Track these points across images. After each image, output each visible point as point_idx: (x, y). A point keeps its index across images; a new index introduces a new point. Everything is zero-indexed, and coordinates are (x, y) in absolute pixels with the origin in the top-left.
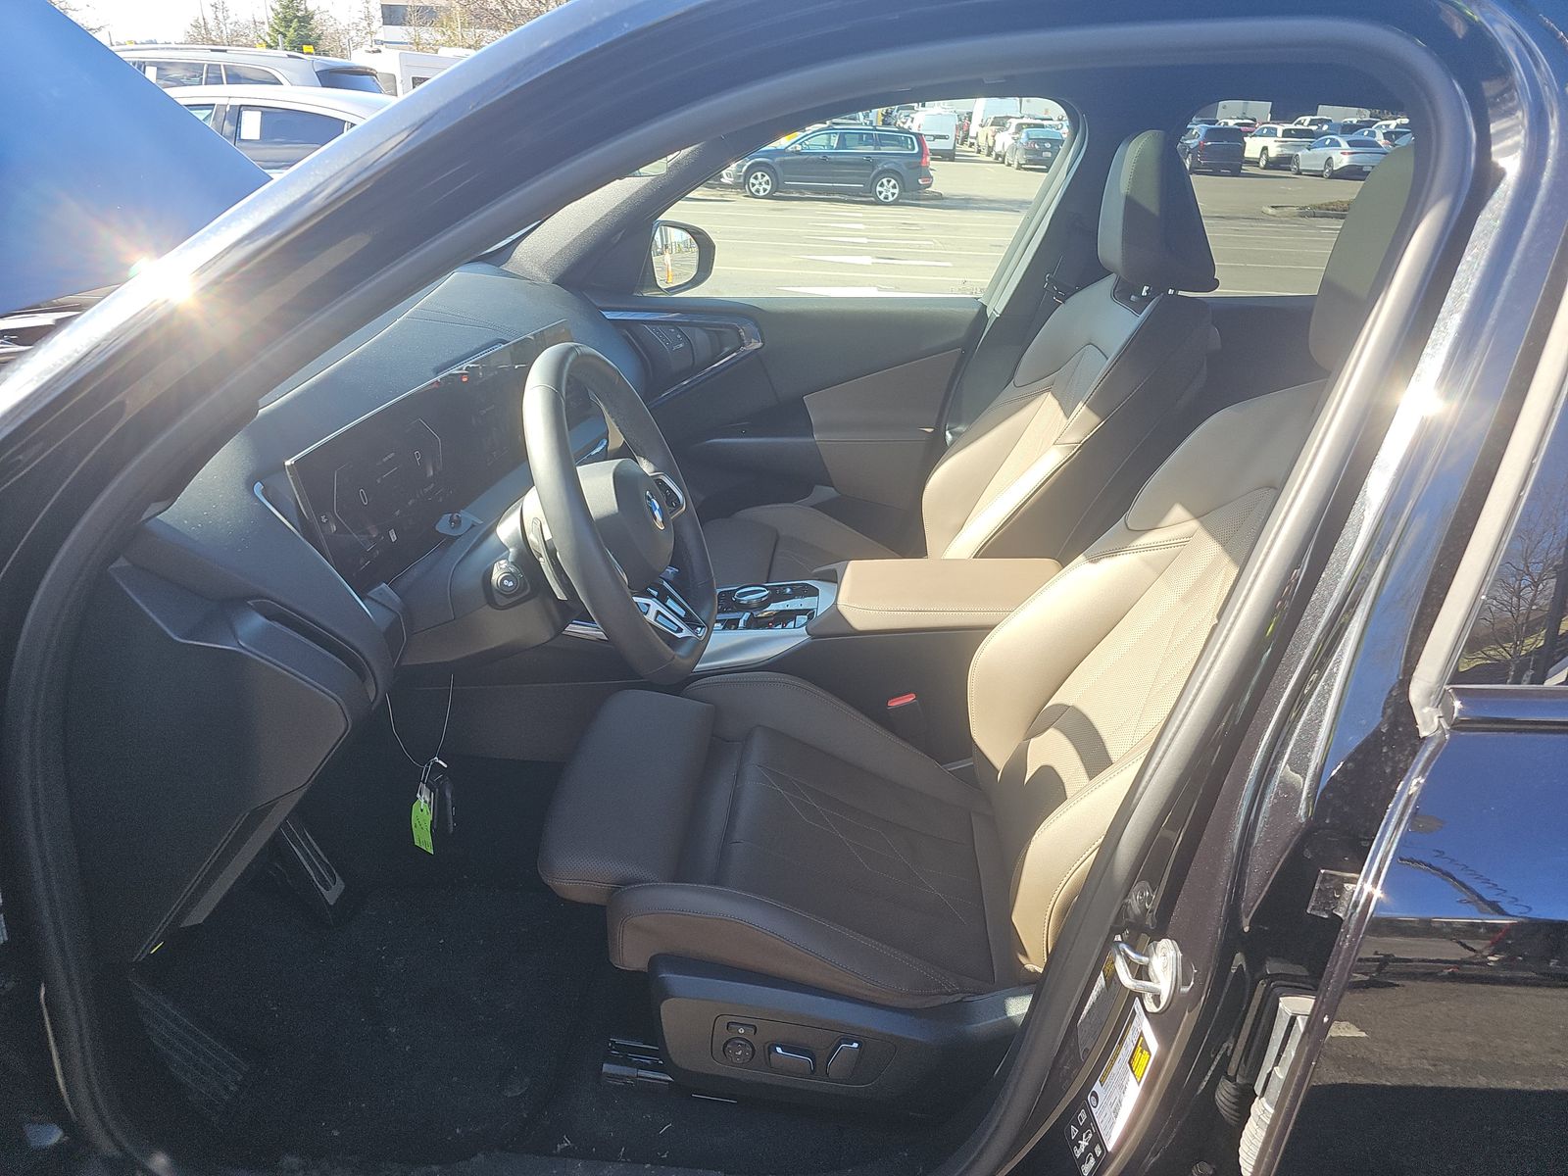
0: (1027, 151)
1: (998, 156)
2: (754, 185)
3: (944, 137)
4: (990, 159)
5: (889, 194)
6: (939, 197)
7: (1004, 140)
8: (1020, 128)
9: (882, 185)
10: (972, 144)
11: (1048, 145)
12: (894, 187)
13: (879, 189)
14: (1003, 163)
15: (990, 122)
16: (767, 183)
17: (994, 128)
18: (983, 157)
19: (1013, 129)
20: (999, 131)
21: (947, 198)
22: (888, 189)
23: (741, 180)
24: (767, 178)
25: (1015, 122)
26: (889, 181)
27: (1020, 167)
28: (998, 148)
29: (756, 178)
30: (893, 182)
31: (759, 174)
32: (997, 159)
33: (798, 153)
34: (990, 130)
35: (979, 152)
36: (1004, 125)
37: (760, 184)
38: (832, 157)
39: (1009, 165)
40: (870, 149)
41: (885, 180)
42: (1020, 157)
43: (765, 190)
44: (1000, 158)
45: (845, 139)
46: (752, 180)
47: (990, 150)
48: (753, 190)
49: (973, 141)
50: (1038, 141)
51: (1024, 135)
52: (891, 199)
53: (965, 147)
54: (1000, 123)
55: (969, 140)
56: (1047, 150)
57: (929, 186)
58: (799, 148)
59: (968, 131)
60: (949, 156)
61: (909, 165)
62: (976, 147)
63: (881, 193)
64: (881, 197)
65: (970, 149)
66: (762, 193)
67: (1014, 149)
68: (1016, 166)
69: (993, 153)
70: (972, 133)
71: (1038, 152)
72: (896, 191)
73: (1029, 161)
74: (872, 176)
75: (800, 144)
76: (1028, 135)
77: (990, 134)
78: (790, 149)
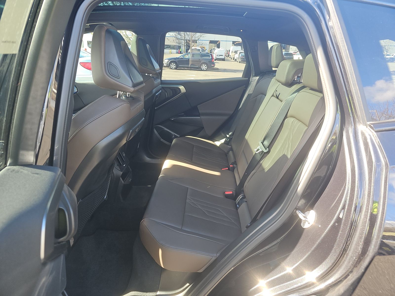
1: (235, 60)
2: (171, 66)
3: (222, 55)
4: (234, 60)
5: (205, 68)
6: (218, 69)
7: (236, 56)
9: (203, 66)
10: (230, 57)
12: (206, 66)
13: (202, 67)
14: (236, 61)
15: (234, 52)
16: (175, 66)
17: (235, 53)
18: (232, 60)
19: (238, 53)
21: (220, 69)
22: (204, 67)
23: (168, 65)
24: (175, 64)
25: (239, 52)
26: (204, 65)
27: (240, 62)
28: (235, 58)
29: (172, 64)
30: (205, 65)
31: (173, 63)
33: (182, 58)
34: (234, 54)
35: (231, 59)
37: (173, 66)
39: (238, 62)
41: (203, 65)
42: (240, 60)
43: (174, 67)
46: (171, 65)
47: (234, 58)
48: (171, 67)
49: (230, 56)
51: (240, 55)
52: (205, 69)
53: (229, 58)
54: (236, 52)
57: (214, 66)
58: (182, 57)
59: (229, 54)
60: (223, 60)
61: (209, 62)
63: (202, 68)
64: (203, 69)
65: (230, 58)
66: (173, 68)
67: (238, 58)
68: (239, 62)
69: (235, 59)
70: (230, 55)
71: (244, 59)
72: (206, 67)
73: (242, 61)
74: (200, 64)
76: (241, 55)
77: (234, 55)
78: (180, 57)
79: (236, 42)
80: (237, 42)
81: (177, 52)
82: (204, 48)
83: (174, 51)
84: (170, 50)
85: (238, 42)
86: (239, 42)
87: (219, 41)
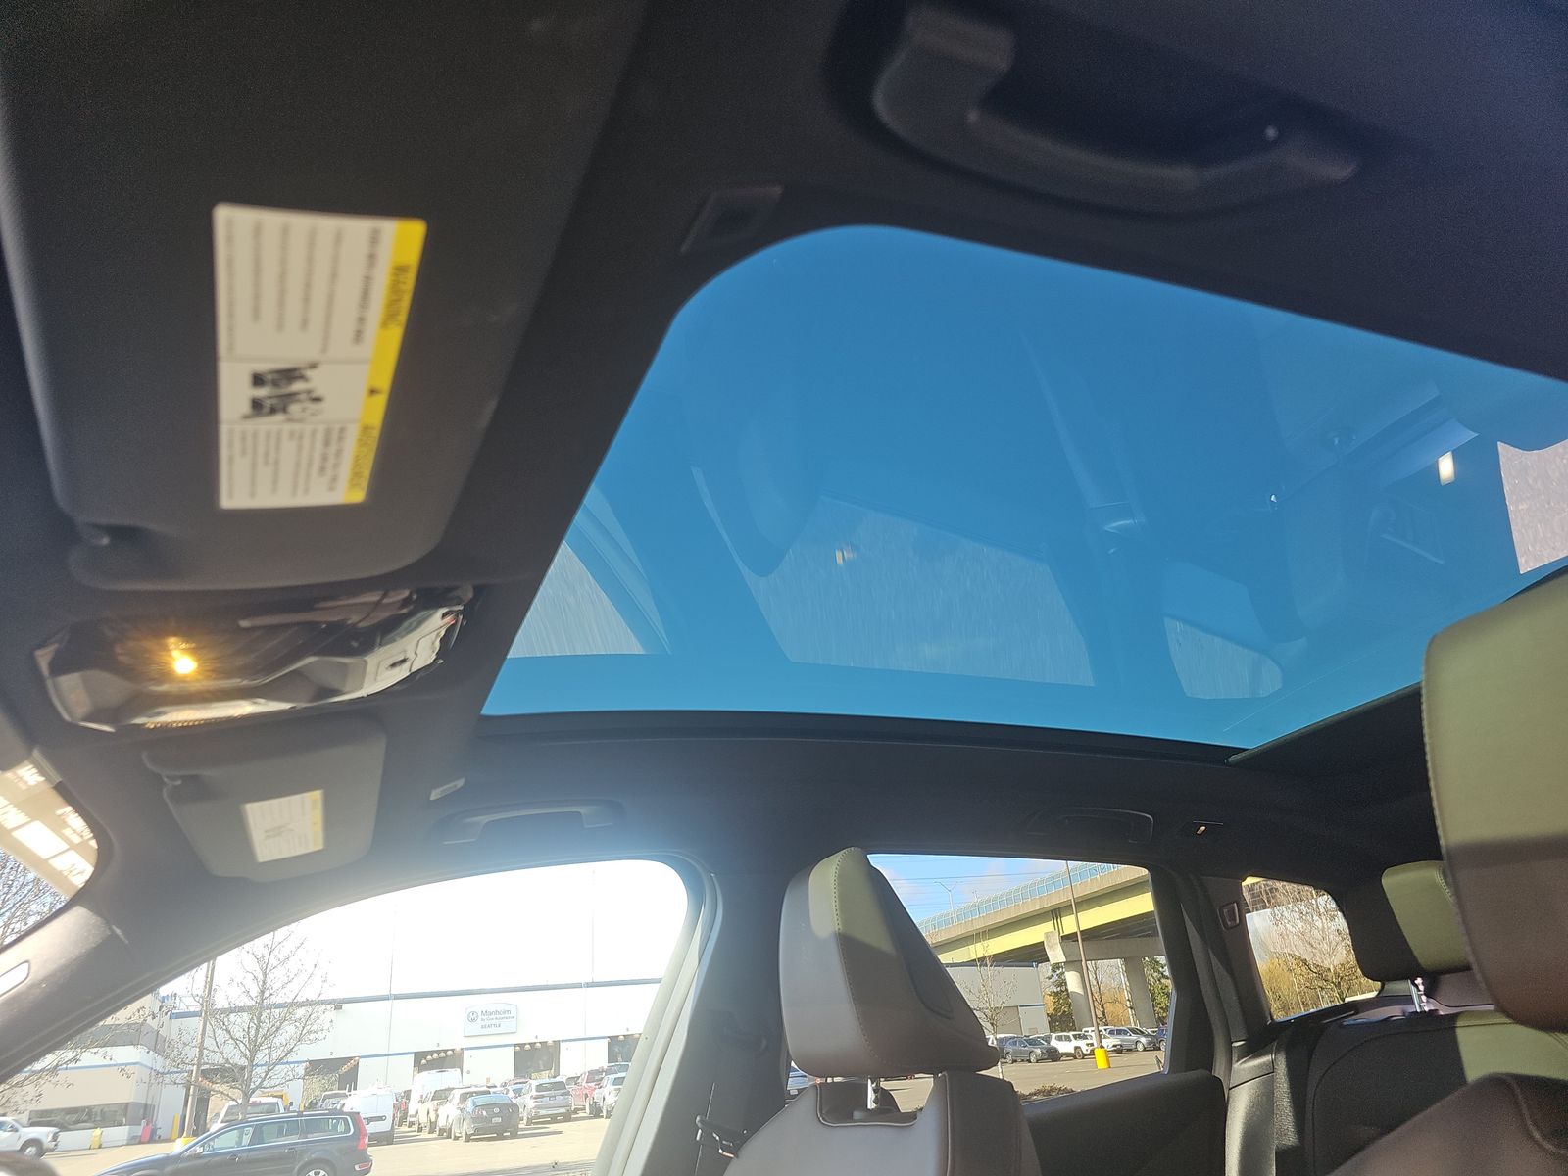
0: (474, 1120)
1: (442, 1131)
3: (381, 1119)
4: (435, 1135)
7: (449, 1113)
8: (464, 1097)
10: (411, 1124)
11: (497, 1110)
14: (450, 1137)
15: (429, 1097)
17: (435, 1102)
18: (425, 1135)
19: (456, 1099)
20: (441, 1104)
25: (457, 1093)
27: (468, 1139)
28: (441, 1123)
32: (441, 1134)
33: (198, 1157)
34: (431, 1105)
35: (420, 1130)
36: (446, 1097)
38: (245, 1155)
39: (456, 1138)
40: (294, 1139)
42: (468, 1127)
44: (446, 1133)
45: (261, 1132)
47: (433, 1126)
49: (412, 1119)
50: (484, 1107)
51: (469, 1105)
53: (404, 1128)
54: (441, 1096)
55: (409, 1119)
56: (496, 1115)
58: (199, 1150)
59: (403, 1108)
60: (385, 1139)
61: (342, 1152)
62: (416, 1126)
65: (410, 1129)
68: (463, 1138)
69: (438, 1130)
70: (411, 1112)
71: (488, 1120)
73: (477, 1131)
75: (202, 1145)
76: (474, 1103)
77: (432, 1109)
78: (187, 1154)
79: (429, 1058)
80: (432, 1053)
81: (134, 1137)
82: (281, 1097)
83: (121, 1133)
84: (98, 1131)
85: (438, 1052)
86: (442, 1054)
87: (351, 1059)
